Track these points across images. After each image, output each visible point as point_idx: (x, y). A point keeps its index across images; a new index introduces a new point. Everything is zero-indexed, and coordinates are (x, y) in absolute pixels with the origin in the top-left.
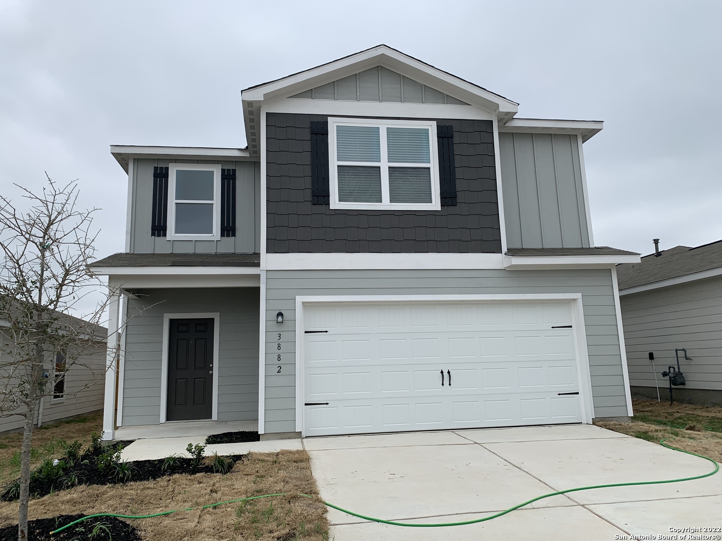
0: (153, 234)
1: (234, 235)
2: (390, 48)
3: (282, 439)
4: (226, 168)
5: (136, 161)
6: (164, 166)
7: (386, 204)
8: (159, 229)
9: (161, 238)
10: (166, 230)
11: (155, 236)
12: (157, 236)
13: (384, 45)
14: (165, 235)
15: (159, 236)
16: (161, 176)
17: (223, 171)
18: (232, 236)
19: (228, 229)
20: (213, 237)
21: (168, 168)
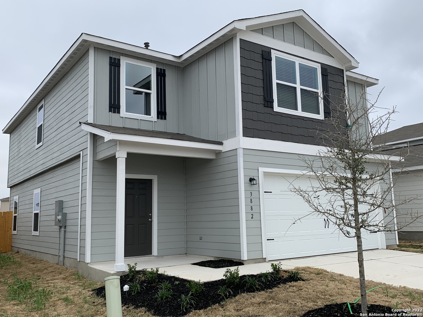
0: (110, 111)
1: (165, 119)
2: (305, 13)
3: (256, 263)
4: (159, 67)
5: (96, 49)
6: (117, 57)
7: (299, 112)
8: (115, 107)
9: (116, 114)
10: (120, 108)
11: (112, 112)
12: (113, 113)
13: (303, 10)
14: (119, 112)
15: (114, 112)
16: (115, 65)
17: (157, 69)
18: (164, 119)
19: (162, 114)
20: (152, 118)
21: (120, 59)
